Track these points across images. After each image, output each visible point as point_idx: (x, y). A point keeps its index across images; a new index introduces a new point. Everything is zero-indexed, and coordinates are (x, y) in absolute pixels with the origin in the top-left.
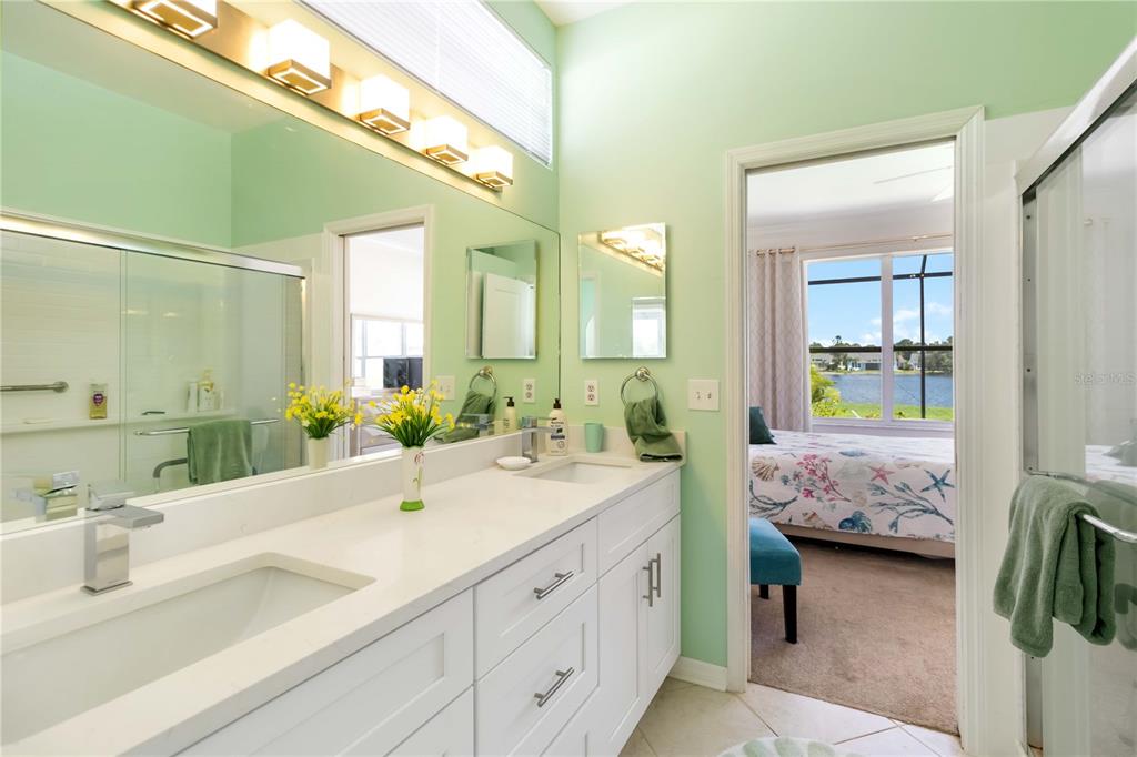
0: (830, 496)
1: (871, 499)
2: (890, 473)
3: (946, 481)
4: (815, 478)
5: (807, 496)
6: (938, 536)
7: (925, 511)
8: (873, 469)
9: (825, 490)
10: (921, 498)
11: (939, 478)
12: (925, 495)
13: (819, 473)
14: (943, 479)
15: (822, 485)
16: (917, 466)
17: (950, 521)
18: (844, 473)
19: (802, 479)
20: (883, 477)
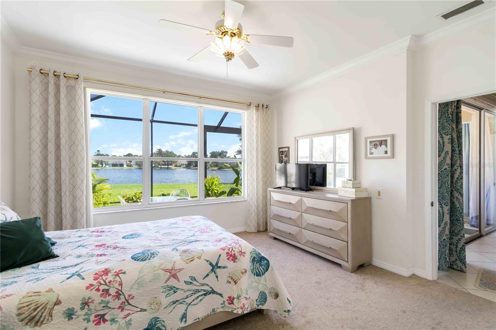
0: (126, 312)
1: (165, 301)
2: (180, 270)
3: (219, 265)
4: (109, 298)
5: (98, 323)
6: (214, 310)
7: (205, 295)
8: (166, 270)
9: (120, 307)
10: (203, 285)
11: (214, 264)
12: (206, 281)
13: (113, 291)
14: (217, 264)
15: (118, 303)
16: (199, 258)
17: (221, 295)
18: (139, 283)
19: (92, 306)
20: (175, 276)
